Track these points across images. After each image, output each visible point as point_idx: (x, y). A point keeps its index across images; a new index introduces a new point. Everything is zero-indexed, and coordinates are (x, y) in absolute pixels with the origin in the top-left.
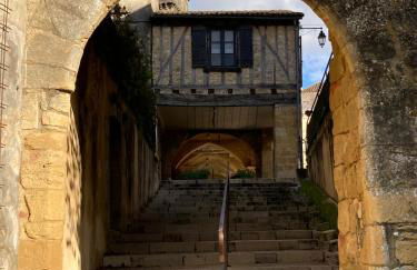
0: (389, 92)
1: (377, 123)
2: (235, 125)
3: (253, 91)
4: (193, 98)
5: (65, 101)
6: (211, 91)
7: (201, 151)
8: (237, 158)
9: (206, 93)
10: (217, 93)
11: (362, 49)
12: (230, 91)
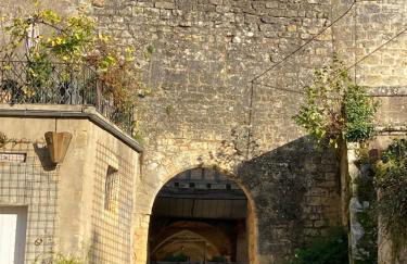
0: (265, 219)
1: (260, 230)
2: (212, 215)
3: (229, 187)
4: (176, 190)
5: (148, 219)
6: (192, 185)
7: (176, 238)
8: (214, 247)
9: (187, 186)
10: (197, 187)
11: (256, 202)
12: (209, 185)
